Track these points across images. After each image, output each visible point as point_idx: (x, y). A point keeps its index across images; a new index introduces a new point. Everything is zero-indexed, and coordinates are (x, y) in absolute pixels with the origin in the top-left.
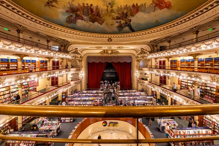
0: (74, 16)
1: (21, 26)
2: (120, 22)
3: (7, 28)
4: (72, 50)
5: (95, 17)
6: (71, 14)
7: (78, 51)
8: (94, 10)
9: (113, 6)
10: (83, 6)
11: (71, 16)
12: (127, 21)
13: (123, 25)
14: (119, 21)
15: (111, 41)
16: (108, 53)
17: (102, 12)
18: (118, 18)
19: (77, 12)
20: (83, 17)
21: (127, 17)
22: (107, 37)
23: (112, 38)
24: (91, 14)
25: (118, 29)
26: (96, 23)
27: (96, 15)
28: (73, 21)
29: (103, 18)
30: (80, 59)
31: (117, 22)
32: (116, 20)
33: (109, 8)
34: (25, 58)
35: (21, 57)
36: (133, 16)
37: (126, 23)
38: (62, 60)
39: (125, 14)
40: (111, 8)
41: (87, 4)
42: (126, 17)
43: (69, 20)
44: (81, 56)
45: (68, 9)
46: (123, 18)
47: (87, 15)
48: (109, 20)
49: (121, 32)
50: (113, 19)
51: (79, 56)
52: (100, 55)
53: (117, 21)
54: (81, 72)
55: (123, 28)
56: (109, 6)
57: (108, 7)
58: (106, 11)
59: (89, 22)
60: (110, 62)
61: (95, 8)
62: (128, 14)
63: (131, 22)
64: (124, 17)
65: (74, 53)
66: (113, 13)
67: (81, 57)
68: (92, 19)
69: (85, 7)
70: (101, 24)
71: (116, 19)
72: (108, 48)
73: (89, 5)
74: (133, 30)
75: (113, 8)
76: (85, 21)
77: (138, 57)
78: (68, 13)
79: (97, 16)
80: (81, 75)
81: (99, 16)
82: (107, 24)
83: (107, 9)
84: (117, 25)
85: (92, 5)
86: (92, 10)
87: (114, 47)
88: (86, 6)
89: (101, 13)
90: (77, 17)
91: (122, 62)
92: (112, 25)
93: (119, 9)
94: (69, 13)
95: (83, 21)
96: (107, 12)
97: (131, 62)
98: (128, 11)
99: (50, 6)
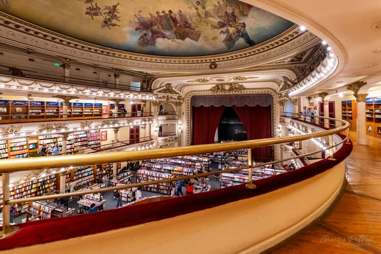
0: (150, 34)
1: (66, 59)
2: (228, 31)
3: (58, 63)
4: (161, 87)
5: (183, 30)
6: (145, 32)
7: (173, 89)
8: (178, 18)
9: (205, 6)
10: (159, 16)
11: (145, 35)
12: (240, 28)
13: (234, 37)
14: (224, 29)
15: (215, 67)
16: (225, 90)
17: (191, 20)
18: (222, 25)
19: (152, 28)
20: (164, 33)
21: (237, 20)
22: (208, 61)
23: (217, 63)
24: (176, 26)
25: (226, 44)
26: (188, 40)
27: (184, 26)
28: (150, 42)
29: (197, 28)
30: (178, 101)
31: (222, 32)
32: (218, 29)
33: (199, 10)
34: (72, 101)
35: (65, 99)
36: (247, 15)
37: (238, 31)
38: (144, 103)
39: (231, 15)
40: (204, 11)
41: (163, 12)
42: (235, 21)
43: (143, 40)
44: (180, 96)
45: (137, 25)
46: (231, 23)
47: (169, 28)
48: (207, 31)
49: (232, 49)
50: (214, 27)
51: (175, 96)
52: (210, 93)
53: (221, 30)
54: (180, 122)
55: (235, 42)
56: (199, 7)
57: (197, 9)
58: (197, 17)
59: (176, 40)
60: (228, 106)
61: (178, 15)
62: (235, 14)
63: (246, 28)
64: (230, 21)
65: (165, 91)
66: (210, 17)
67: (179, 98)
68: (180, 34)
69: (161, 17)
70: (197, 41)
71: (218, 27)
72: (218, 80)
73: (167, 12)
74: (251, 43)
75: (207, 9)
76: (169, 39)
77: (281, 95)
78: (140, 30)
79: (187, 27)
80: (180, 128)
81: (189, 27)
82: (206, 39)
83: (197, 12)
84: (223, 37)
85: (170, 12)
86: (174, 20)
87: (228, 78)
88: (163, 14)
89: (190, 22)
90: (155, 35)
91: (252, 106)
92: (214, 38)
93: (217, 9)
94: (140, 32)
95: (166, 39)
96: (200, 18)
97: (270, 106)
98: (233, 9)
99: (110, 26)
